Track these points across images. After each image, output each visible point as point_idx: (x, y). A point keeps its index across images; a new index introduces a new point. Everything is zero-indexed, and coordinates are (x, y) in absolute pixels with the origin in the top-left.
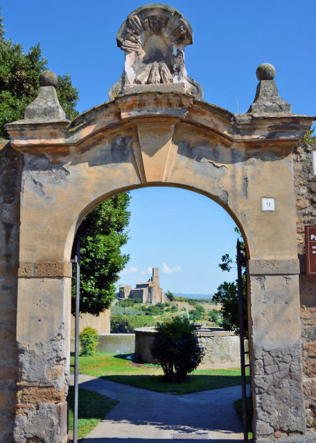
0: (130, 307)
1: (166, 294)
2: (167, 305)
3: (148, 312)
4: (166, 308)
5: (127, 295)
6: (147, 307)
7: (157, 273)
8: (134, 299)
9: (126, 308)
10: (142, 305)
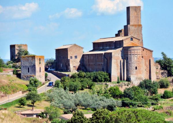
0: (86, 90)
1: (159, 62)
2: (163, 85)
3: (127, 100)
4: (161, 91)
5: (74, 64)
6: (122, 90)
7: (138, 17)
8: (93, 74)
9: (79, 93)
10: (110, 85)
